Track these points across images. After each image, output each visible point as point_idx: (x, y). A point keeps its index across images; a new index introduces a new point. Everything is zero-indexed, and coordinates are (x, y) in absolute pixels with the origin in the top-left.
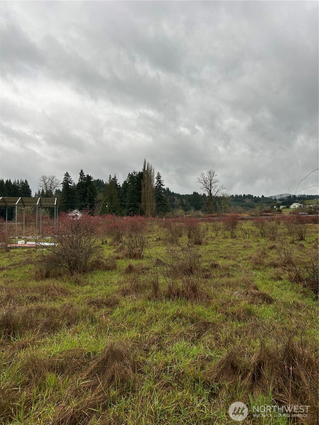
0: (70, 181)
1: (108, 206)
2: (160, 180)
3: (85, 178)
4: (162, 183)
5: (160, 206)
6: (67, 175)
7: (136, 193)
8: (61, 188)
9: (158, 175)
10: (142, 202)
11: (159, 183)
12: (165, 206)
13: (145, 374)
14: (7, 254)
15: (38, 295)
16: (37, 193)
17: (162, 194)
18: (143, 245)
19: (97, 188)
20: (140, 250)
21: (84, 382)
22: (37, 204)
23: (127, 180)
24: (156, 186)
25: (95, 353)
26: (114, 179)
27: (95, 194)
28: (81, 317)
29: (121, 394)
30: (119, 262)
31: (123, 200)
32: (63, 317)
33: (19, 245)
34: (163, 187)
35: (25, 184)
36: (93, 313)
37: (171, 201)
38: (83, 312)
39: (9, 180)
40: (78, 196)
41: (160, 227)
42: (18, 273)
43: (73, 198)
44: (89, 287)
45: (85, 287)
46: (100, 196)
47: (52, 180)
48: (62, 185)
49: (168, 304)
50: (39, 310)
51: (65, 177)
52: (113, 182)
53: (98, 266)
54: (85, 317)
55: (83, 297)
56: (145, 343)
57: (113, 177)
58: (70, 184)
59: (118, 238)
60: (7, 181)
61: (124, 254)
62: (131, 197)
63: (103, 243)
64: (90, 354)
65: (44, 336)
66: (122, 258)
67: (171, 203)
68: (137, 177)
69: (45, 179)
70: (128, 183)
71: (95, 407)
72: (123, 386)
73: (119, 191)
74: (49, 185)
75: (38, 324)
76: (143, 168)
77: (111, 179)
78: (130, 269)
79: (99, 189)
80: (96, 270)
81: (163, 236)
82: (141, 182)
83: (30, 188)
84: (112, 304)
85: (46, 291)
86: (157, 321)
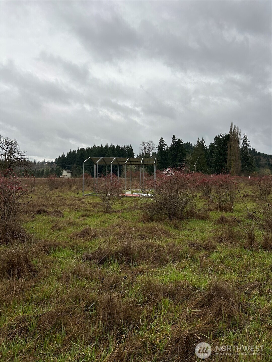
0: (164, 145)
1: (196, 165)
2: (246, 141)
3: (176, 141)
4: (248, 144)
5: (245, 165)
6: (162, 140)
7: (222, 154)
8: (156, 151)
9: (245, 137)
10: (228, 162)
11: (245, 144)
12: (250, 166)
13: (249, 315)
14: (120, 201)
15: (147, 234)
16: (139, 156)
17: (248, 154)
18: (233, 199)
19: (186, 150)
20: (230, 204)
21: (193, 311)
22: (141, 163)
23: (214, 142)
24: (242, 147)
25: (199, 288)
26: (201, 142)
27: (184, 155)
28: (184, 256)
29: (228, 327)
30: (211, 213)
31: (209, 160)
32: (168, 254)
33: (127, 194)
34: (249, 148)
35: (130, 148)
36: (194, 254)
37: (256, 161)
38: (185, 252)
39: (118, 146)
40: (170, 157)
41: (246, 185)
42: (129, 216)
43: (166, 159)
44: (186, 231)
45: (183, 232)
46: (189, 157)
47: (150, 144)
48: (158, 148)
49: (265, 254)
50: (149, 246)
51: (160, 142)
52: (201, 144)
53: (192, 215)
54: (188, 256)
55: (183, 240)
56: (246, 286)
57: (201, 140)
58: (164, 148)
59: (207, 193)
60: (117, 147)
61: (215, 207)
62: (217, 157)
63: (193, 197)
64: (195, 288)
65: (155, 267)
66: (213, 210)
67: (257, 163)
68: (223, 139)
69: (145, 144)
70: (215, 145)
71: (206, 334)
72: (230, 321)
73: (206, 153)
74: (147, 149)
75: (149, 257)
76: (229, 130)
77: (199, 142)
78: (222, 220)
79: (188, 151)
80: (191, 218)
81: (250, 193)
82: (227, 143)
83: (134, 151)
84: (209, 248)
85: (152, 231)
86: (255, 268)
